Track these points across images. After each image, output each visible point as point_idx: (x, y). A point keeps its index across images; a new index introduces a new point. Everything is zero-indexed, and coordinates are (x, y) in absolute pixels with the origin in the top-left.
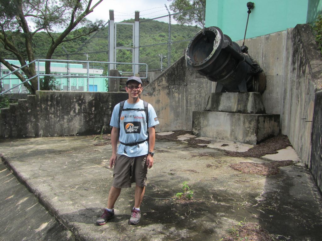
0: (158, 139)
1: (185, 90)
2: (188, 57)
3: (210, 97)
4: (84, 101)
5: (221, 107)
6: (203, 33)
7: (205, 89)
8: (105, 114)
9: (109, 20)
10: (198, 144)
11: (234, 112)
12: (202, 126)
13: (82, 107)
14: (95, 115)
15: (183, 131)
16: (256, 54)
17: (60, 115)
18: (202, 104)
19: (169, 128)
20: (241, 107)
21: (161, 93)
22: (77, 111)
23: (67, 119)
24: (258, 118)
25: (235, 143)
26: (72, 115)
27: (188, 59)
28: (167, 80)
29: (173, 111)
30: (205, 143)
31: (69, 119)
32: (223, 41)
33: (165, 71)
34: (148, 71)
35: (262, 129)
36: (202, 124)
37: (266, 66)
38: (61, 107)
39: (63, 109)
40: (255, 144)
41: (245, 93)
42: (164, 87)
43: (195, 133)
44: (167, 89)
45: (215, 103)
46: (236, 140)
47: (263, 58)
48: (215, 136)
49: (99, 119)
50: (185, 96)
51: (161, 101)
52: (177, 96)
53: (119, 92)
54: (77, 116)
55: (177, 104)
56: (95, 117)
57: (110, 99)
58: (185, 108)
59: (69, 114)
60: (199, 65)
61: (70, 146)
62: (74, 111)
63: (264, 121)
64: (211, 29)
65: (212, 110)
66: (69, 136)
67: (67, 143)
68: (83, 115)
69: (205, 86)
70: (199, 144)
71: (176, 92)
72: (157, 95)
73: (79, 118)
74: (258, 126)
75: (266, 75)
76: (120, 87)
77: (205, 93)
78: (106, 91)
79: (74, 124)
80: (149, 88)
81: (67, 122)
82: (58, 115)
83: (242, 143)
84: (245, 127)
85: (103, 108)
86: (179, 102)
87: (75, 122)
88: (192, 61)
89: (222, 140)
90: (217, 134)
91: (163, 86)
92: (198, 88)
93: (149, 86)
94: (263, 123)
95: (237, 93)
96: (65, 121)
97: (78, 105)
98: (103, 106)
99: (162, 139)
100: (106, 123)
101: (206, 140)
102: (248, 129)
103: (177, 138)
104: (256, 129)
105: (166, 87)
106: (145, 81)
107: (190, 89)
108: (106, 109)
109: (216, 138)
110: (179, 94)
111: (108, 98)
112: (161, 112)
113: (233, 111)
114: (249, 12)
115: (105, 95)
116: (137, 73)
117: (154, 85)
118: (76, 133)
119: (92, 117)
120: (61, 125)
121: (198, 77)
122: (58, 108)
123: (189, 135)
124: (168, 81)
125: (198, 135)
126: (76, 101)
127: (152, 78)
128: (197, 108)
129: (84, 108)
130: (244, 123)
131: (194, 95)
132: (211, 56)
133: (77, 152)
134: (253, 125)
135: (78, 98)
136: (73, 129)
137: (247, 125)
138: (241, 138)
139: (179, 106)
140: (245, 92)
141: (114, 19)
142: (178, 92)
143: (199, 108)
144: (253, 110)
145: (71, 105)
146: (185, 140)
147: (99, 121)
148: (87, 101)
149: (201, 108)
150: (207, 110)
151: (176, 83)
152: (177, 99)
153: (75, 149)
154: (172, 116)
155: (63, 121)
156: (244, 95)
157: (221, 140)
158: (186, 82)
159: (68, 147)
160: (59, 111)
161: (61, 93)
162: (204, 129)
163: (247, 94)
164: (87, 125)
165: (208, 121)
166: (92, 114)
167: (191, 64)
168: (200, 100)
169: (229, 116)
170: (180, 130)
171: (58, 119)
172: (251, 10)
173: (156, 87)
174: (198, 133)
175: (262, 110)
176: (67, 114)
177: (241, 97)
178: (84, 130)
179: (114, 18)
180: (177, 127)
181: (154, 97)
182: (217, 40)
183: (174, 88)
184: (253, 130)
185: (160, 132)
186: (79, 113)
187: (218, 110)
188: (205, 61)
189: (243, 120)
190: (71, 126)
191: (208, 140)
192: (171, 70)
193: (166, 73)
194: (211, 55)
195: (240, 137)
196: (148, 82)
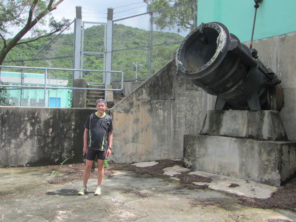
0: (138, 173)
1: (172, 106)
2: (180, 62)
3: (208, 116)
4: (38, 120)
5: (223, 131)
6: (200, 30)
7: (199, 105)
8: (65, 137)
9: (76, 18)
10: (194, 183)
11: (242, 138)
12: (197, 156)
13: (36, 127)
14: (53, 139)
15: (170, 160)
16: (267, 60)
17: (5, 137)
18: (195, 125)
19: (151, 157)
20: (253, 131)
21: (140, 109)
22: (28, 133)
23: (15, 143)
24: (281, 147)
25: (247, 182)
26: (22, 138)
27: (179, 65)
28: (149, 92)
29: (156, 134)
30: (204, 182)
31: (18, 144)
32: (230, 41)
33: (147, 81)
34: (124, 82)
35: (287, 163)
36: (197, 153)
37: (282, 76)
38: (7, 128)
39: (9, 130)
40: (279, 185)
41: (258, 112)
42: (145, 102)
43: (188, 165)
44: (149, 104)
45: (215, 124)
46: (249, 177)
47: (277, 65)
48: (216, 170)
49: (58, 144)
50: (172, 114)
51: (140, 121)
52: (162, 114)
53: (85, 108)
54: (29, 140)
55: (162, 125)
56: (52, 142)
57: (73, 117)
58: (172, 130)
59: (18, 137)
60: (196, 72)
61: (14, 184)
62: (25, 134)
63: (289, 152)
64: (211, 26)
65: (210, 134)
66: (16, 167)
67: (12, 179)
68: (36, 138)
69: (198, 101)
70: (196, 183)
71: (161, 108)
72: (136, 112)
73: (31, 142)
74: (281, 159)
75: (283, 87)
76: (87, 101)
77: (199, 110)
78: (69, 107)
79: (24, 150)
80: (124, 102)
81: (15, 148)
82: (4, 138)
83: (258, 182)
84: (262, 160)
85: (64, 129)
86: (164, 122)
87: (25, 148)
88: (185, 67)
89: (228, 177)
90: (220, 167)
91: (144, 100)
92: (190, 104)
93: (125, 100)
94: (288, 154)
95: (247, 111)
96: (12, 146)
97: (30, 126)
98: (63, 126)
99: (142, 174)
100: (67, 149)
101: (204, 176)
102: (267, 163)
103: (164, 172)
104: (279, 163)
105: (147, 102)
106: (118, 94)
107: (179, 105)
108: (67, 131)
109: (219, 173)
110: (164, 111)
111: (70, 116)
112: (140, 135)
113: (241, 136)
114: (257, 7)
115: (67, 112)
116: (109, 84)
117: (132, 100)
118: (27, 162)
119: (48, 141)
120: (7, 152)
121: (189, 89)
122: (4, 129)
123: (178, 167)
124: (149, 94)
125: (192, 168)
126: (28, 120)
127: (128, 90)
128: (188, 130)
129: (38, 129)
130: (260, 153)
131: (184, 113)
132: (212, 60)
133: (23, 195)
134: (274, 157)
135: (31, 115)
136: (22, 158)
137: (265, 157)
138: (257, 176)
139: (165, 127)
140: (257, 110)
141: (82, 18)
142: (163, 108)
143: (190, 130)
144: (272, 135)
145: (21, 125)
146: (175, 176)
147: (58, 147)
148: (42, 120)
149: (193, 130)
150: (204, 133)
151: (160, 97)
152: (162, 118)
153: (21, 190)
154: (155, 140)
155: (9, 146)
156: (257, 115)
157: (225, 177)
158: (174, 95)
159: (11, 186)
160: (4, 133)
161: (9, 110)
162: (200, 160)
163: (261, 113)
164: (41, 151)
165: (206, 148)
166: (49, 137)
167: (184, 71)
168: (192, 119)
169: (238, 143)
170: (166, 160)
171: (3, 144)
172: (258, 3)
173: (135, 101)
174: (192, 165)
175: (283, 135)
176: (15, 137)
177: (253, 116)
178: (37, 159)
179: (82, 16)
180: (162, 155)
181: (132, 115)
182: (221, 39)
183: (158, 104)
184: (275, 164)
185: (138, 161)
186: (31, 136)
187: (220, 134)
188: (205, 67)
189: (259, 149)
190: (20, 153)
191: (207, 177)
192: (153, 80)
193: (147, 83)
194: (214, 59)
195: (255, 174)
196: (123, 95)
